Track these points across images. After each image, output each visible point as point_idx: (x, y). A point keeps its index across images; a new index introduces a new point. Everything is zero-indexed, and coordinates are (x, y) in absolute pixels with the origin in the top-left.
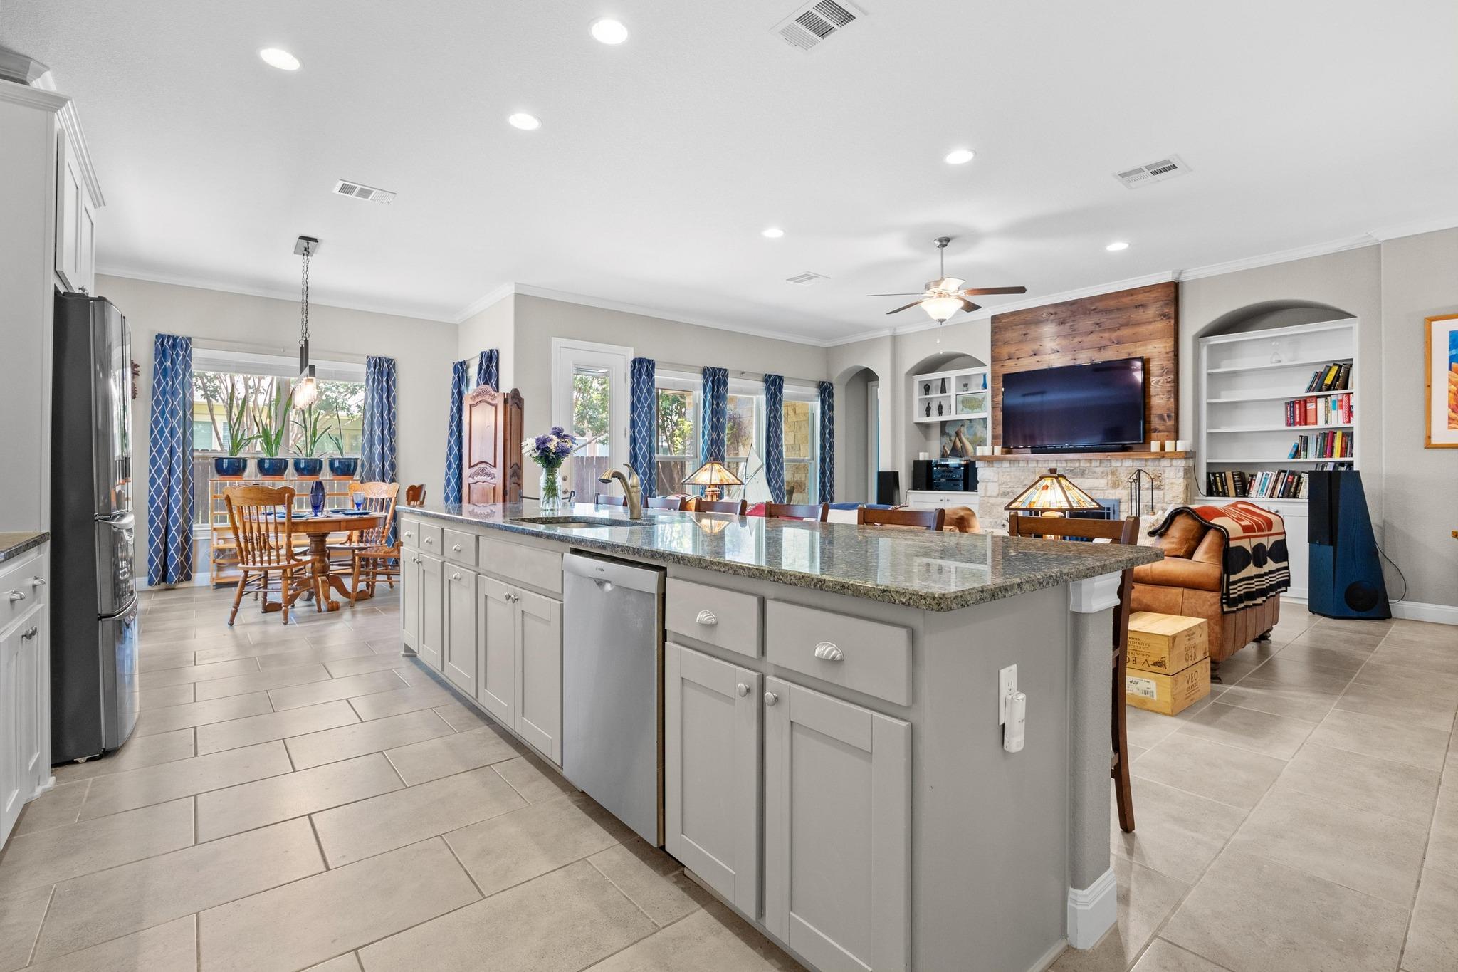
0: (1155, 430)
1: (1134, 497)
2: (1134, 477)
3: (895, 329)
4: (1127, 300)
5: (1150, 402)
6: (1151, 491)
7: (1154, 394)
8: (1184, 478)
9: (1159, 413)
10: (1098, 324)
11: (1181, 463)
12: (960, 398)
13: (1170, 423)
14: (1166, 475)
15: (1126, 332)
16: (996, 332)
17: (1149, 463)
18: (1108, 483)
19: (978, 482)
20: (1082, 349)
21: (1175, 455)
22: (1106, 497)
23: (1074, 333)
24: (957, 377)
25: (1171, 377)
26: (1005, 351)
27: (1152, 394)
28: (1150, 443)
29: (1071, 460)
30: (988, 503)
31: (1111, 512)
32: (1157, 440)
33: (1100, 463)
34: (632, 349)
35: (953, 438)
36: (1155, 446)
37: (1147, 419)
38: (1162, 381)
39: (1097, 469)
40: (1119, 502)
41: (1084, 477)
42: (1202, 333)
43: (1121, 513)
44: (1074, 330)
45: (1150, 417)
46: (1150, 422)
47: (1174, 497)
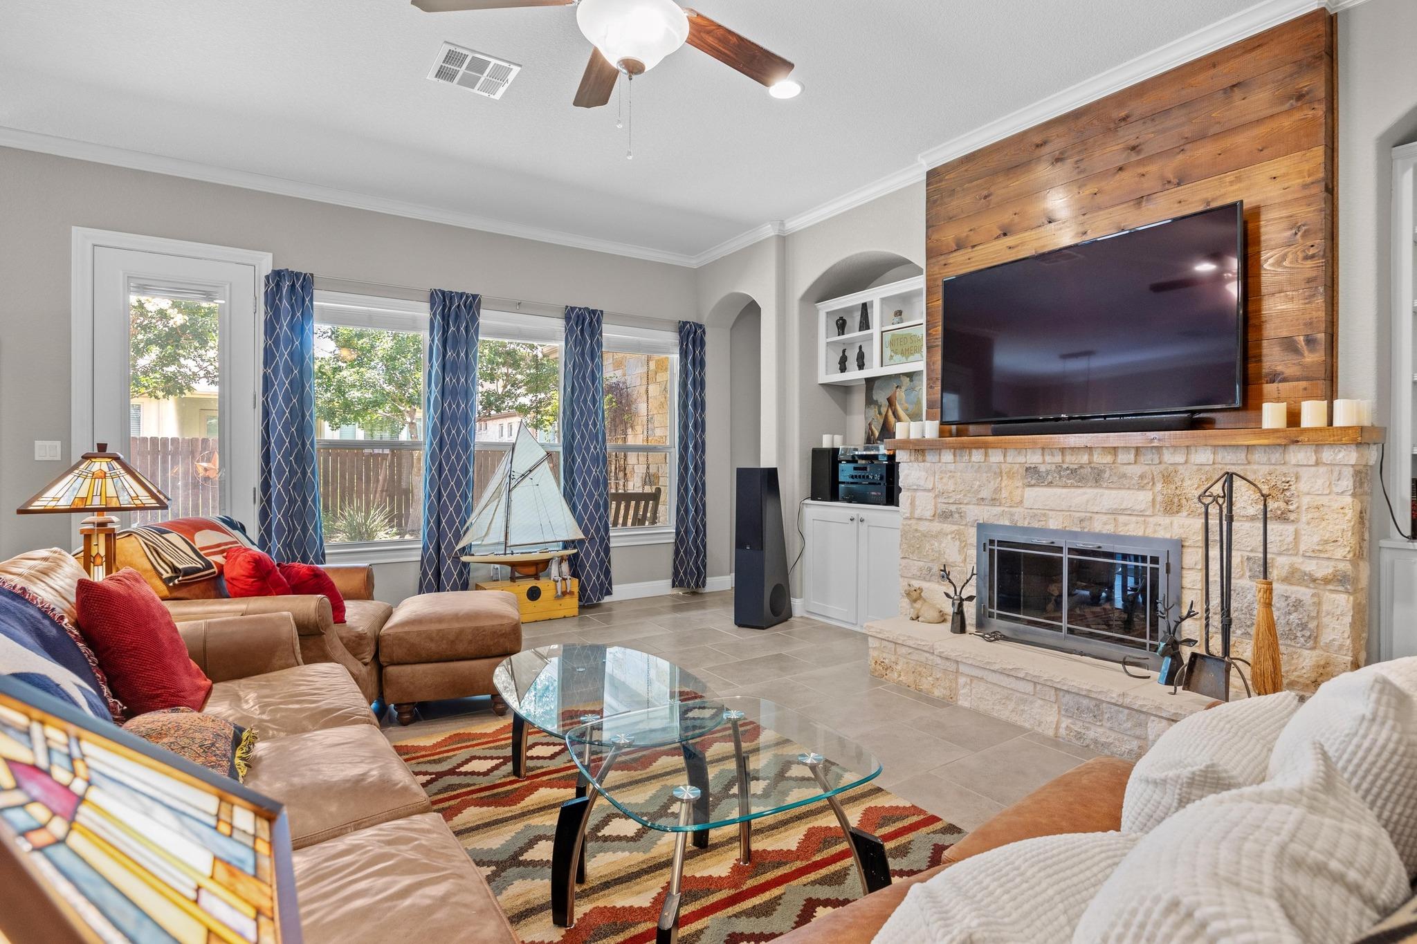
0: (1274, 378)
1: (1214, 536)
2: (1217, 489)
3: (782, 223)
4: (1203, 80)
5: (1259, 310)
6: (1261, 525)
7: (1271, 289)
8: (1354, 495)
9: (1285, 334)
10: (1133, 148)
11: (1349, 456)
12: (887, 336)
13: (1314, 358)
14: (1303, 486)
15: (1203, 152)
16: (935, 201)
17: (1258, 456)
18: (1154, 500)
19: (900, 490)
20: (1100, 209)
21: (1329, 434)
22: (1150, 533)
23: (1082, 176)
24: (883, 300)
25: (1319, 242)
26: (949, 235)
27: (1264, 290)
28: (1260, 409)
29: (1072, 449)
30: (916, 530)
31: (1162, 567)
32: (1278, 400)
33: (1137, 455)
34: (271, 255)
35: (884, 410)
36: (1272, 415)
37: (1251, 352)
38: (1290, 256)
39: (1130, 470)
40: (1180, 545)
41: (1100, 487)
42: (1398, 137)
43: (1184, 572)
44: (1084, 171)
45: (1259, 346)
46: (1259, 358)
47: (1326, 542)
